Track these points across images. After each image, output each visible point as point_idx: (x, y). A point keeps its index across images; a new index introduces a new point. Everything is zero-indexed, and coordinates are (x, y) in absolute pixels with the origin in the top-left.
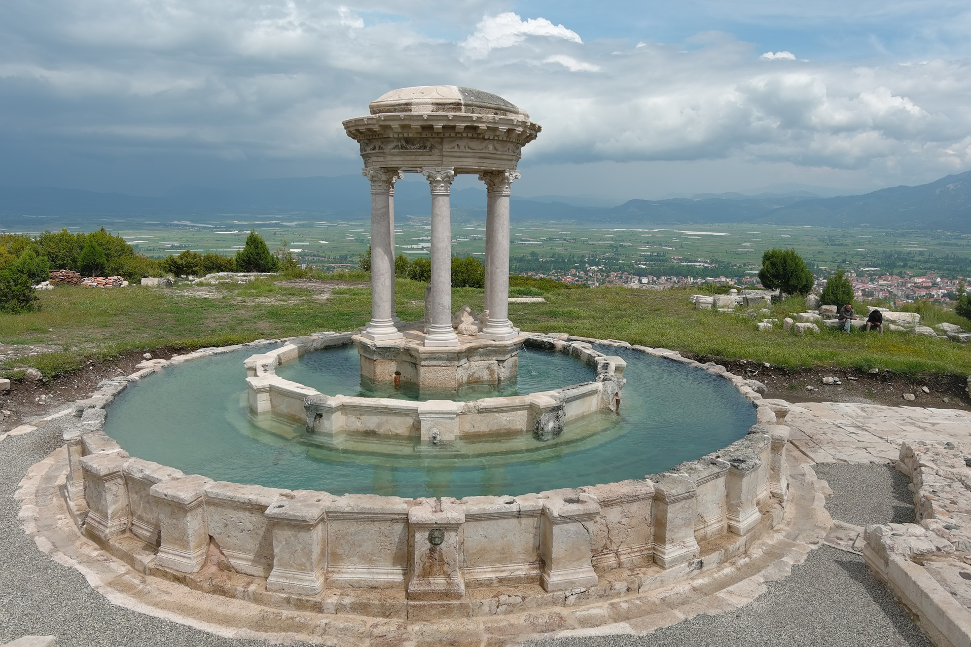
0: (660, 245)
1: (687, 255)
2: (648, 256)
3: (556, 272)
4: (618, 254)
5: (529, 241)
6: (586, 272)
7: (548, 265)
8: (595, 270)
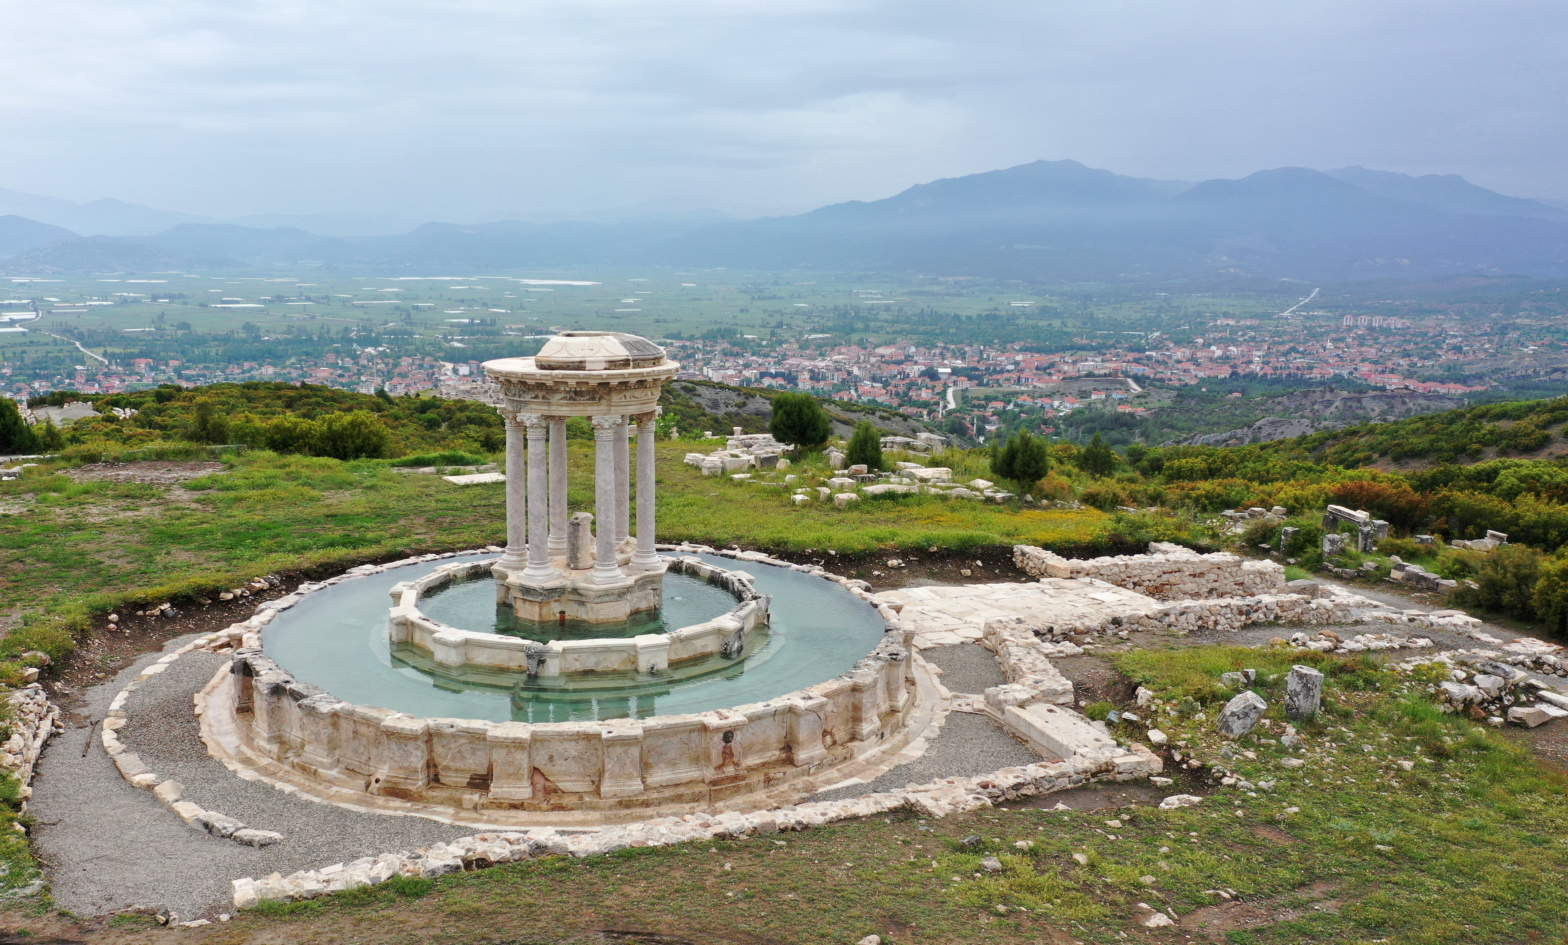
0: (485, 304)
1: (533, 321)
2: (465, 325)
3: (300, 361)
4: (411, 324)
5: (237, 302)
6: (355, 358)
7: (280, 348)
8: (372, 356)
